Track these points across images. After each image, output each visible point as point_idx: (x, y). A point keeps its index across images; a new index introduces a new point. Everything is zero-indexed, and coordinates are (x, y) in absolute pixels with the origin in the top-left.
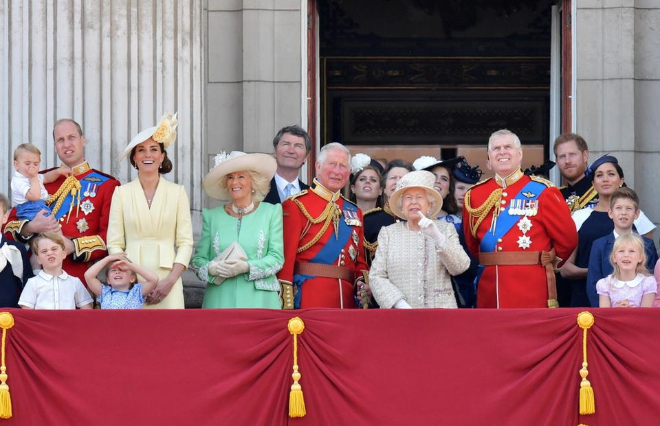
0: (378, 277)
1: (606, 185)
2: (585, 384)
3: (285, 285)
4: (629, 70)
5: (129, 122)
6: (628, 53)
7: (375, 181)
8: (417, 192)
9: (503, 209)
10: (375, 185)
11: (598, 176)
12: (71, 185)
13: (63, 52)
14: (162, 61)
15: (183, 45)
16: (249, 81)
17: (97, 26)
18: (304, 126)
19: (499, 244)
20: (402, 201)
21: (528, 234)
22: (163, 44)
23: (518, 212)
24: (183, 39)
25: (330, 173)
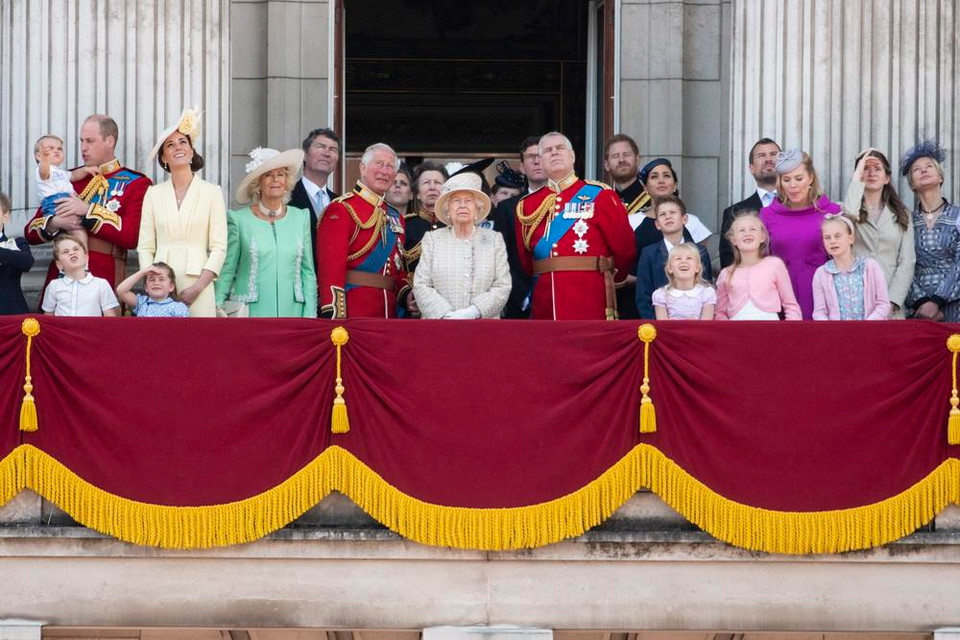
0: (424, 286)
1: (662, 186)
2: (646, 401)
3: (339, 293)
4: (677, 69)
5: (155, 118)
6: (676, 51)
7: (405, 184)
8: (466, 196)
9: (557, 214)
10: (405, 189)
11: (652, 178)
12: (97, 184)
13: (86, 44)
14: (190, 54)
15: (212, 37)
16: (274, 77)
17: (122, 16)
18: (331, 125)
19: (554, 250)
20: (449, 205)
21: (584, 238)
22: (191, 36)
23: (573, 215)
24: (212, 32)
25: (376, 173)
